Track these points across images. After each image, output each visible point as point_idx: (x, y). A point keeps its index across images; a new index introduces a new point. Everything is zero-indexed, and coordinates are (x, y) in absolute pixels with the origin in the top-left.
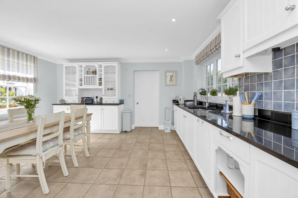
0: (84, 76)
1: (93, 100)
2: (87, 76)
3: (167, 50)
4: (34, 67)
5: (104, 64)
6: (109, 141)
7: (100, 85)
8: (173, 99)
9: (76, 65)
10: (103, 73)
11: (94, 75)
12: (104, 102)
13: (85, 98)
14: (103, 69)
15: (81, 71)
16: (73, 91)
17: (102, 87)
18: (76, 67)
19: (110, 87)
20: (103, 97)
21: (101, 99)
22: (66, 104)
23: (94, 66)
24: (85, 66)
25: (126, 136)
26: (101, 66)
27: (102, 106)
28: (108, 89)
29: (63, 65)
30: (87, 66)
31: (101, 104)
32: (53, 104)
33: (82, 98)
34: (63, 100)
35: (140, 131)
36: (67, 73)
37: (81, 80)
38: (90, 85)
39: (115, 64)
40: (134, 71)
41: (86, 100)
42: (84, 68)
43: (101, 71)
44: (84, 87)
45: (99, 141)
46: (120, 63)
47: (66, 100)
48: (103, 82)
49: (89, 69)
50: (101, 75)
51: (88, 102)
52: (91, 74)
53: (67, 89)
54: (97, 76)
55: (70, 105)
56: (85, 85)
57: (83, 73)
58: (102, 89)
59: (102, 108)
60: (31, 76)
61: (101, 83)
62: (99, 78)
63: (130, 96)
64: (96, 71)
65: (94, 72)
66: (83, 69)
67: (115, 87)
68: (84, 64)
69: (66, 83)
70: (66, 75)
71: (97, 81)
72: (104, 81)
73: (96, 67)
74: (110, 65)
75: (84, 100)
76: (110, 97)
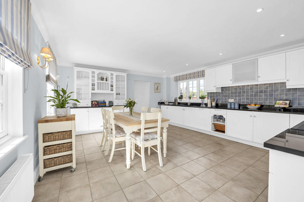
0: (97, 82)
1: (105, 103)
2: (100, 81)
3: (164, 71)
5: (115, 74)
7: (111, 90)
8: (159, 102)
9: (88, 71)
10: (114, 81)
12: (114, 104)
14: (114, 77)
15: (93, 77)
19: (120, 92)
22: (78, 107)
24: (97, 73)
26: (112, 74)
30: (100, 73)
36: (79, 77)
37: (93, 85)
38: (102, 90)
39: (125, 75)
40: (134, 81)
54: (109, 83)
56: (97, 89)
57: (96, 79)
58: (113, 93)
61: (113, 88)
67: (125, 93)
70: (77, 79)
71: (109, 87)
73: (107, 75)
74: (120, 74)
75: (94, 103)
76: (120, 101)
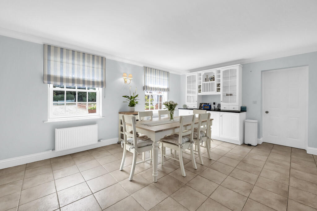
0: (203, 84)
1: (210, 106)
2: (205, 83)
4: (168, 80)
5: (222, 69)
6: (230, 150)
7: (218, 91)
9: (196, 74)
10: (221, 78)
11: (212, 82)
12: (222, 108)
13: (203, 103)
14: (221, 74)
15: (200, 79)
16: (192, 97)
17: (221, 93)
18: (195, 76)
19: (229, 93)
20: (222, 104)
21: (219, 105)
22: (187, 109)
23: (212, 73)
24: (203, 74)
25: (250, 150)
26: (219, 72)
27: (221, 112)
28: (227, 95)
29: (185, 75)
30: (205, 74)
31: (219, 110)
32: (179, 109)
33: (200, 104)
34: (185, 106)
35: (272, 149)
36: (189, 82)
37: (200, 87)
38: (208, 91)
39: (236, 67)
40: (262, 71)
41: (204, 106)
42: (203, 75)
43: (219, 76)
44: (202, 93)
45: (218, 147)
46: (242, 65)
47: (188, 105)
48: (221, 87)
49: (207, 76)
50: (219, 80)
51: (206, 108)
52: (208, 81)
53: (188, 96)
54: (215, 82)
55: (193, 110)
56: (203, 91)
57: (202, 81)
58: (220, 95)
59: (221, 115)
60: (166, 87)
61: (220, 88)
62: (217, 84)
63: (255, 102)
64: (214, 77)
65: (212, 78)
66: (202, 77)
67: (236, 93)
68: (203, 72)
69: (187, 91)
70: (187, 84)
71: (216, 87)
72: (223, 87)
73: (214, 73)
74: (229, 69)
75: (202, 105)
76: (229, 104)
